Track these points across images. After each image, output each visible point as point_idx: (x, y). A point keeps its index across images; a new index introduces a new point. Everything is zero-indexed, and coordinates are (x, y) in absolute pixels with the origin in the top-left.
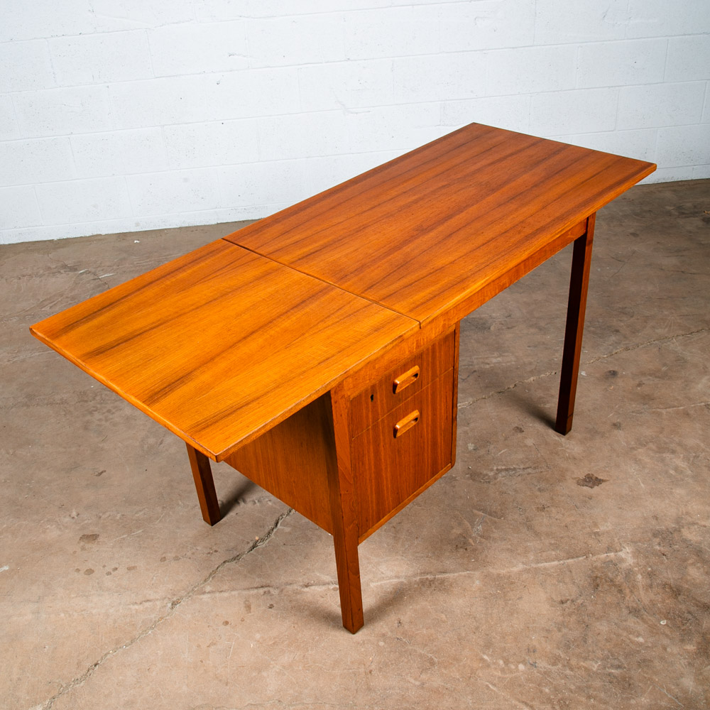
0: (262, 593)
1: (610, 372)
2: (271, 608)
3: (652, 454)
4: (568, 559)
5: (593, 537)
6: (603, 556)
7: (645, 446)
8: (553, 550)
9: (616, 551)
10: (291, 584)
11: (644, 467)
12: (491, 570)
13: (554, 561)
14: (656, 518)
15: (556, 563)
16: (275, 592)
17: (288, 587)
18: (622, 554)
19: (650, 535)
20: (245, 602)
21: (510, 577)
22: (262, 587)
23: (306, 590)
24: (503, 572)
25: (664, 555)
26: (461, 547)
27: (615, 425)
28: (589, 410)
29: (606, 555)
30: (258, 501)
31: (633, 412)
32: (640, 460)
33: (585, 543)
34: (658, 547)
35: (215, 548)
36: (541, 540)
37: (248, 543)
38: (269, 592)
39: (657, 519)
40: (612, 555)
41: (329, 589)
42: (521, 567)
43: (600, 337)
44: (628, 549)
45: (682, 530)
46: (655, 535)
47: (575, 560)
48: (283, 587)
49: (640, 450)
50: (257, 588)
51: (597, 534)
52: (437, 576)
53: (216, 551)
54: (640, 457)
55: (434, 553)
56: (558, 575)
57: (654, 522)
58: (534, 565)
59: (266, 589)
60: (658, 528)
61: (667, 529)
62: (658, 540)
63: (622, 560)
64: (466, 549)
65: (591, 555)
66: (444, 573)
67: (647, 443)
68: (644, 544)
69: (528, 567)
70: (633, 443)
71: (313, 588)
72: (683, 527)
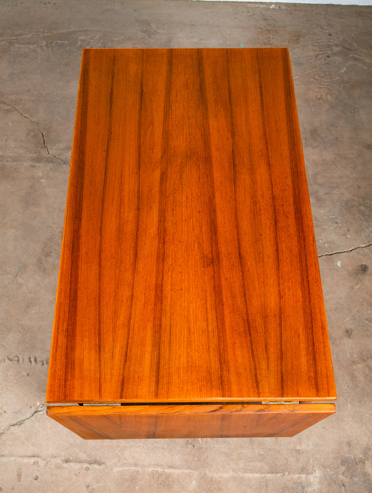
0: (32, 463)
1: (362, 266)
2: (36, 479)
3: (367, 372)
4: (269, 473)
5: (294, 454)
6: (296, 476)
7: (364, 361)
8: (259, 461)
9: (308, 474)
10: (55, 457)
11: (356, 386)
12: (207, 472)
13: (257, 473)
14: (349, 444)
15: (258, 475)
16: (42, 463)
17: (53, 460)
18: (311, 478)
19: (339, 461)
20: (18, 470)
21: (220, 481)
22: (33, 456)
23: (65, 465)
24: (216, 476)
25: (344, 485)
26: (190, 444)
27: (347, 331)
28: (331, 311)
29: (299, 475)
30: (47, 363)
31: (367, 319)
32: (356, 377)
33: (286, 460)
34: (341, 477)
35: (5, 408)
36: (253, 449)
37: (31, 407)
38: (38, 463)
39: (349, 446)
40: (303, 476)
41: (82, 467)
42: (231, 473)
43: (366, 220)
44: (318, 473)
45: (367, 462)
46: (343, 463)
47: (274, 475)
48: (49, 459)
49: (359, 365)
50: (29, 457)
51: (298, 452)
52: (165, 470)
53: (5, 412)
54: (356, 374)
55: (169, 445)
56: (256, 488)
57: (346, 448)
58: (241, 474)
59: (36, 459)
60: (347, 455)
61: (355, 459)
62: (343, 468)
63: (310, 484)
64: (194, 446)
65: (287, 473)
66: (171, 467)
67: (368, 358)
68: (332, 470)
69: (236, 475)
70: (355, 356)
71: (71, 464)
72: (368, 459)
